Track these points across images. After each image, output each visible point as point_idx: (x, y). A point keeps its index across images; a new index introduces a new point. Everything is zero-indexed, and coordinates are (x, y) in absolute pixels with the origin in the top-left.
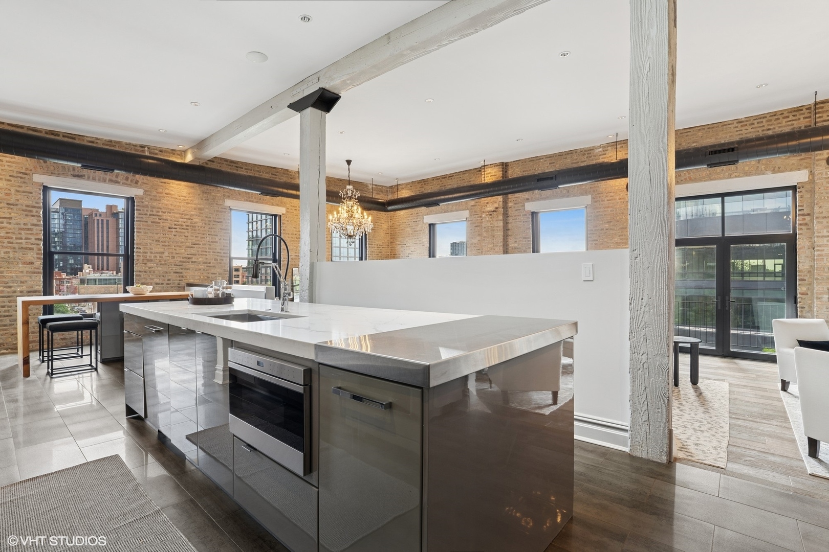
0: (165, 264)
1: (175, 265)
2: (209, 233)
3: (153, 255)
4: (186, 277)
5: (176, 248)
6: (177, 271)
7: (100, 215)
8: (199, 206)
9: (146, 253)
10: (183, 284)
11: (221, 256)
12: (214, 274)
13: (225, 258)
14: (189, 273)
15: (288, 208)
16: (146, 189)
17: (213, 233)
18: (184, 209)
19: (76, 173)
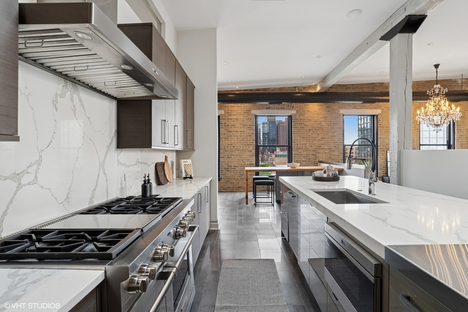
0: (308, 150)
1: (312, 151)
2: (331, 131)
3: (301, 145)
4: (318, 157)
5: (312, 141)
6: (313, 154)
7: (283, 123)
8: (324, 116)
9: (298, 144)
10: (317, 161)
11: (338, 145)
12: (334, 155)
13: (341, 146)
14: (320, 155)
15: (383, 110)
16: (297, 110)
17: (333, 131)
18: (317, 118)
19: (267, 107)
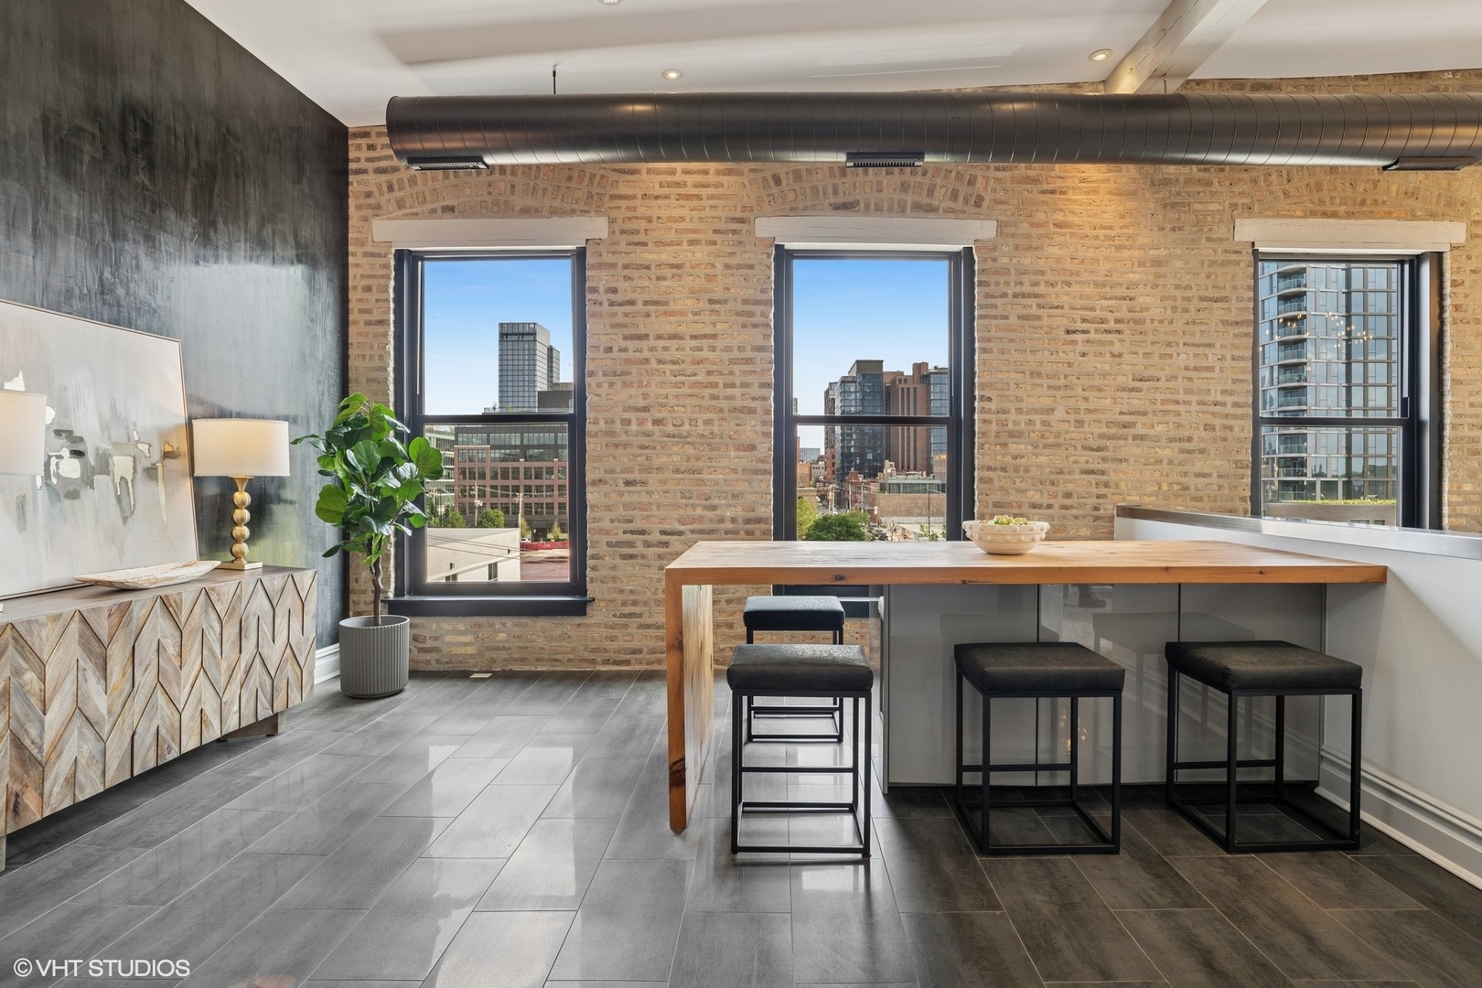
0: (1058, 445)
1: (1085, 448)
2: (1188, 339)
3: (1024, 418)
4: (1117, 486)
5: (1086, 394)
6: (1090, 466)
7: (906, 380)
8: (1152, 252)
9: (1005, 412)
10: (1108, 508)
11: (1227, 416)
12: (1204, 475)
13: (1239, 422)
14: (1125, 473)
16: (1003, 218)
17: (1198, 339)
18: (1108, 266)
19: (841, 199)
